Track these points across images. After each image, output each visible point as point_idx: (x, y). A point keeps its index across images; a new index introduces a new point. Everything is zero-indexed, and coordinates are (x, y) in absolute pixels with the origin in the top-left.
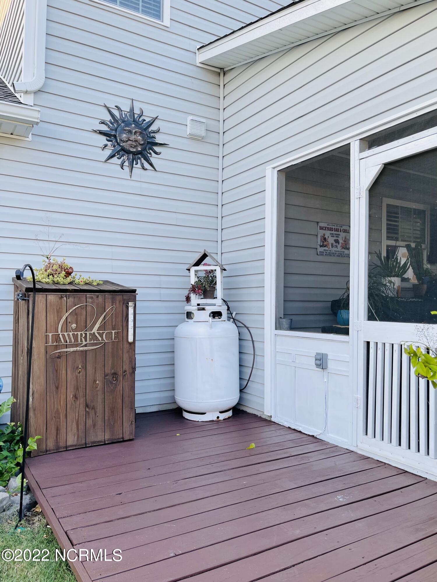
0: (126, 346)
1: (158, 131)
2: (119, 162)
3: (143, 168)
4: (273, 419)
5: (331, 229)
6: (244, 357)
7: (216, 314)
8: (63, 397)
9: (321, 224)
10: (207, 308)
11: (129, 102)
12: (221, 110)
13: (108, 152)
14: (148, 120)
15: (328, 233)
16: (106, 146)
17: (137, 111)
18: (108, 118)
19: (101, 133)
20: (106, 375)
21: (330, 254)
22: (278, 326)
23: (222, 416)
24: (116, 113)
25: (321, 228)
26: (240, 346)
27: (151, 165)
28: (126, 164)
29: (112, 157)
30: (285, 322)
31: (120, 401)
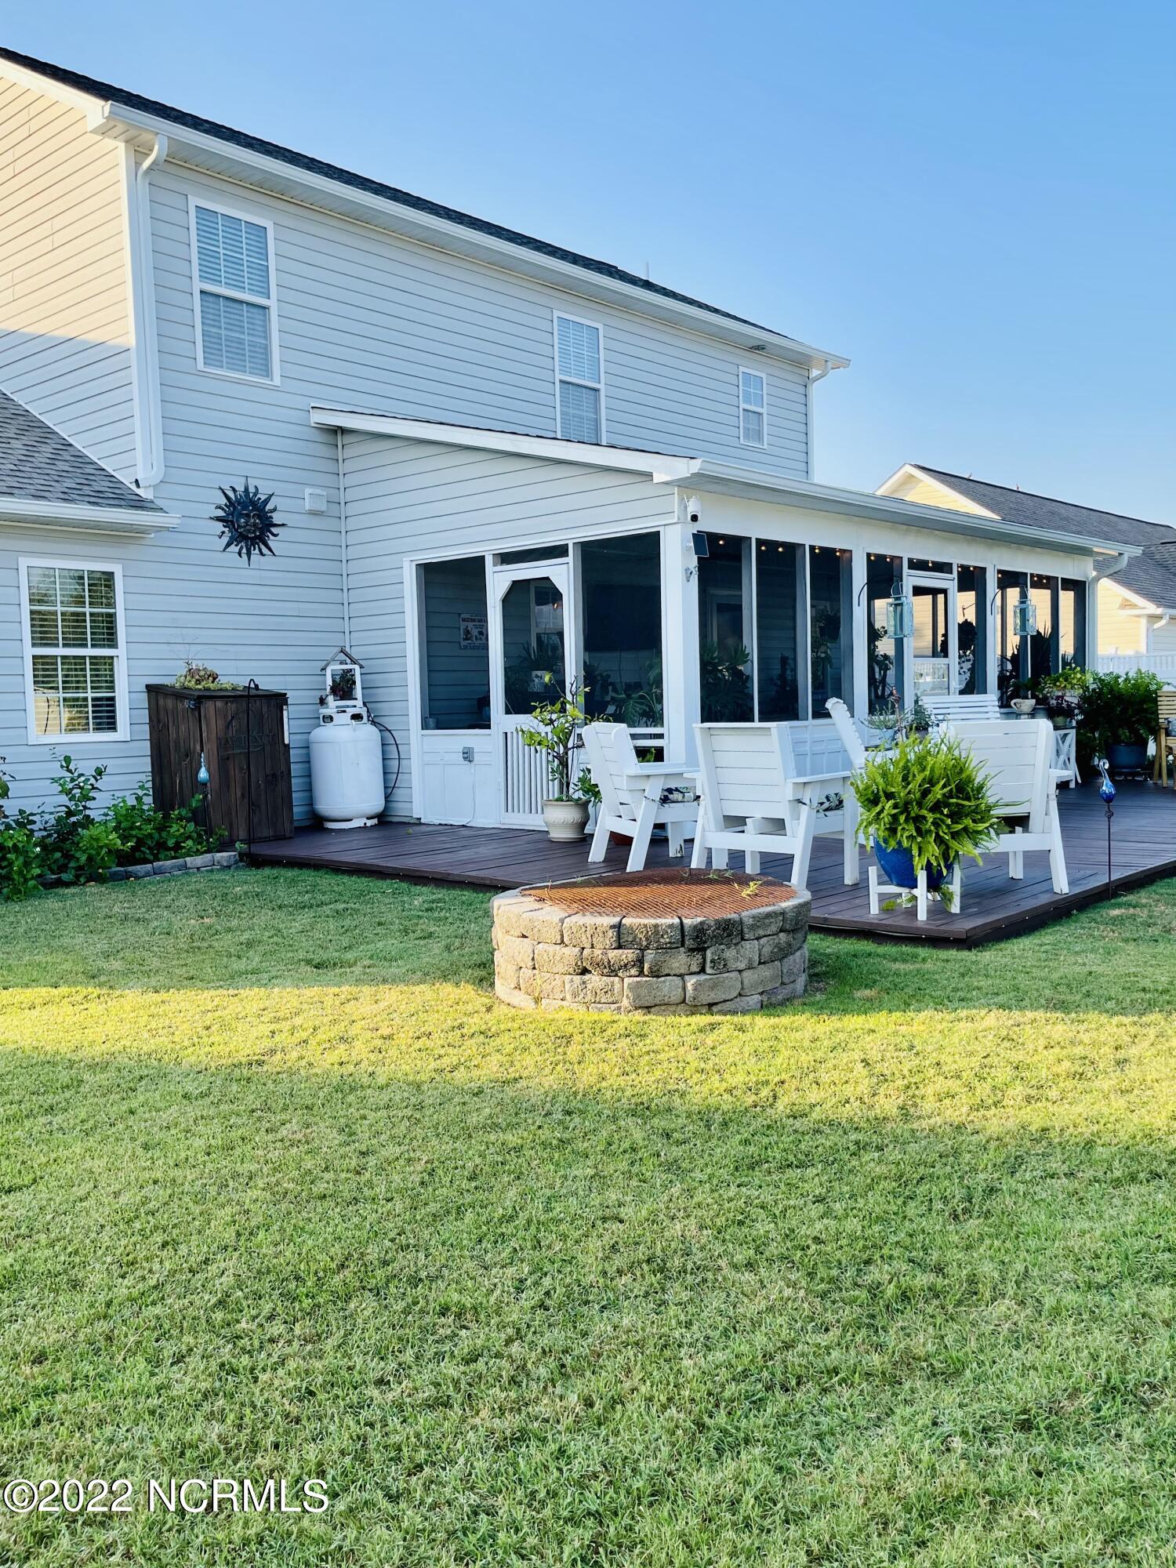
0: (282, 748)
1: (275, 510)
2: (237, 549)
3: (262, 554)
4: (422, 821)
5: (473, 621)
6: (388, 762)
7: (357, 717)
8: (233, 796)
9: (463, 616)
10: (347, 710)
11: (243, 480)
12: (341, 476)
13: (225, 539)
14: (263, 498)
15: (470, 625)
16: (223, 533)
17: (252, 490)
18: (224, 501)
19: (218, 519)
20: (267, 776)
21: (474, 648)
22: (425, 726)
23: (370, 823)
24: (231, 494)
25: (464, 620)
26: (384, 752)
27: (270, 549)
28: (244, 551)
29: (228, 545)
30: (431, 722)
31: (280, 801)
